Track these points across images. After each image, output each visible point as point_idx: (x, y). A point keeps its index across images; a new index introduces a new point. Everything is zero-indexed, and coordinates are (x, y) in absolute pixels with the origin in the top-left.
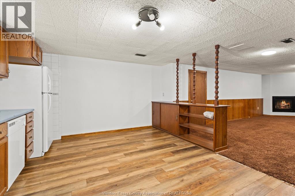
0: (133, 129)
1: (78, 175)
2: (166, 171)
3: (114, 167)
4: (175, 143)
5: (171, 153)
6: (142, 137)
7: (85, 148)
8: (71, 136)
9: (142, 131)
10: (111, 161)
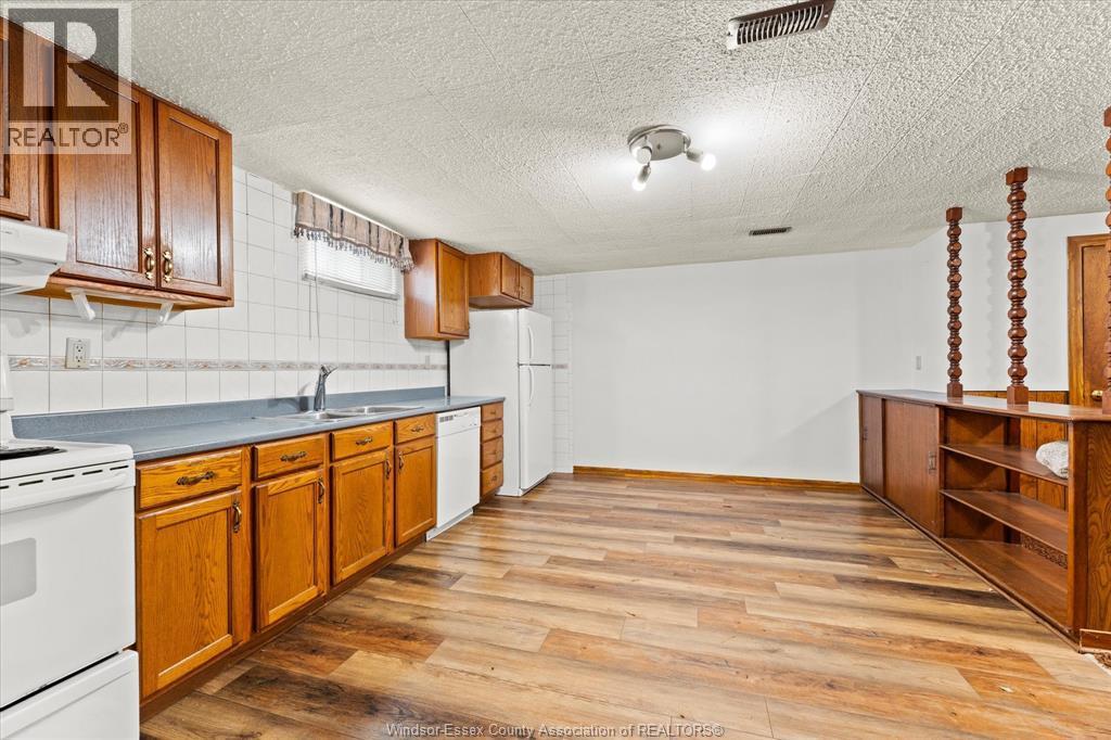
0: (773, 484)
1: (546, 544)
2: (749, 612)
3: (624, 554)
4: (893, 559)
5: (834, 579)
6: (777, 511)
7: (601, 501)
8: (593, 469)
9: (806, 495)
10: (629, 541)
